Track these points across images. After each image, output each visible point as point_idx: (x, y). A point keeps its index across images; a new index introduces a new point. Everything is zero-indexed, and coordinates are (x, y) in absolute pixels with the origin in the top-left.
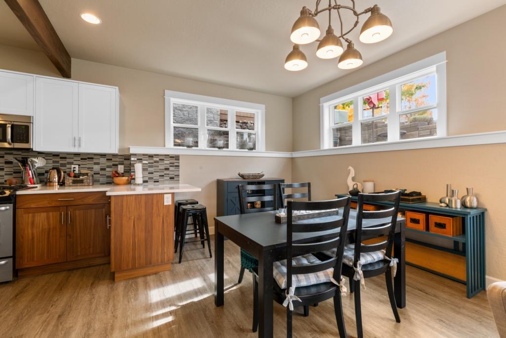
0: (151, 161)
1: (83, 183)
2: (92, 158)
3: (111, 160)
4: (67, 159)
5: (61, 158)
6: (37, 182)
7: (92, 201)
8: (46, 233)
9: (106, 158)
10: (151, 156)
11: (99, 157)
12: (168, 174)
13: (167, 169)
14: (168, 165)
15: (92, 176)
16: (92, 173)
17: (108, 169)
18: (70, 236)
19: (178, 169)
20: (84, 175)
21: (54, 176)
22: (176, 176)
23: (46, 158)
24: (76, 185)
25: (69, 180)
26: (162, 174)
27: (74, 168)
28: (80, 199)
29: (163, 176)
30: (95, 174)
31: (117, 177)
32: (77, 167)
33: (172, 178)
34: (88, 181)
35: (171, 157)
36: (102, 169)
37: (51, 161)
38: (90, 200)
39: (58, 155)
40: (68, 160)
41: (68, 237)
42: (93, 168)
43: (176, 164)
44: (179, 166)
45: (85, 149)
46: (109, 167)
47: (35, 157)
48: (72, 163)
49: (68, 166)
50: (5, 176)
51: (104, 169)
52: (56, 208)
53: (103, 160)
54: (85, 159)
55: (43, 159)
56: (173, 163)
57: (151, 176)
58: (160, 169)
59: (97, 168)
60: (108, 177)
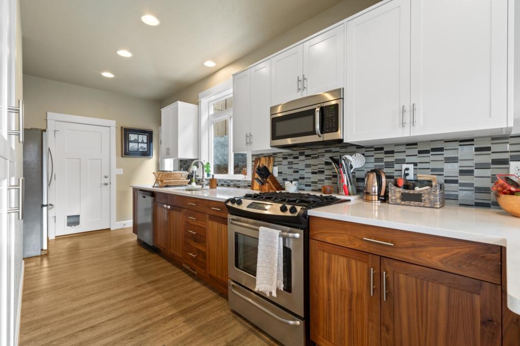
1: (421, 201)
2: (441, 149)
3: (489, 149)
4: (395, 154)
5: (386, 153)
6: (353, 191)
7: (441, 261)
8: (347, 298)
9: (473, 147)
11: (456, 145)
15: (441, 187)
16: (441, 179)
17: (477, 172)
18: (388, 330)
20: (422, 183)
21: (373, 182)
23: (367, 154)
24: (407, 203)
25: (395, 192)
27: (407, 169)
28: (408, 247)
30: (446, 181)
31: (512, 193)
32: (411, 167)
34: (432, 197)
36: (462, 172)
37: (372, 159)
38: (433, 258)
39: (382, 149)
40: (397, 156)
41: (383, 328)
42: (442, 170)
46: (480, 166)
47: (351, 153)
48: (402, 161)
49: (397, 166)
50: (325, 181)
51: (470, 172)
52: (362, 254)
53: (466, 152)
54: (427, 152)
55: (362, 156)
59: (451, 169)
60: (479, 190)
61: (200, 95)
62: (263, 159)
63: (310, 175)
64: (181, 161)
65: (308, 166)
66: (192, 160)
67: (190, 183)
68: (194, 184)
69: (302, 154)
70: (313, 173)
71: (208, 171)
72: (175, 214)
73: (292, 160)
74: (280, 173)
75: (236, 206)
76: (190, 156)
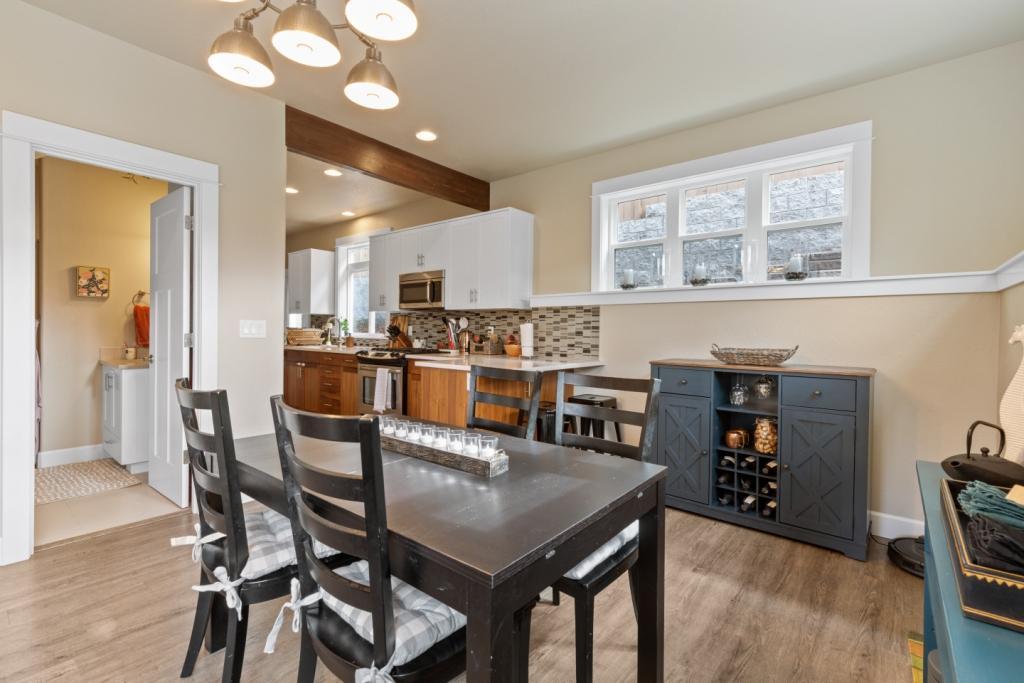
0: (558, 319)
2: (505, 317)
10: (556, 311)
12: (581, 343)
13: (579, 333)
14: (581, 327)
19: (595, 334)
21: (464, 340)
22: (593, 346)
26: (572, 342)
27: (490, 330)
29: (573, 346)
32: (492, 328)
33: (586, 351)
35: (586, 311)
40: (487, 320)
42: (506, 331)
43: (593, 324)
44: (597, 328)
45: (481, 304)
48: (488, 324)
49: (486, 328)
54: (500, 318)
56: (589, 323)
57: (556, 344)
58: (570, 334)
61: (337, 240)
62: (400, 318)
63: (436, 334)
64: (312, 316)
65: (435, 326)
66: (327, 316)
67: (324, 343)
68: (329, 343)
69: (430, 315)
70: (439, 332)
71: (346, 329)
72: (309, 371)
73: (422, 320)
74: (414, 332)
75: (364, 356)
76: (324, 310)
